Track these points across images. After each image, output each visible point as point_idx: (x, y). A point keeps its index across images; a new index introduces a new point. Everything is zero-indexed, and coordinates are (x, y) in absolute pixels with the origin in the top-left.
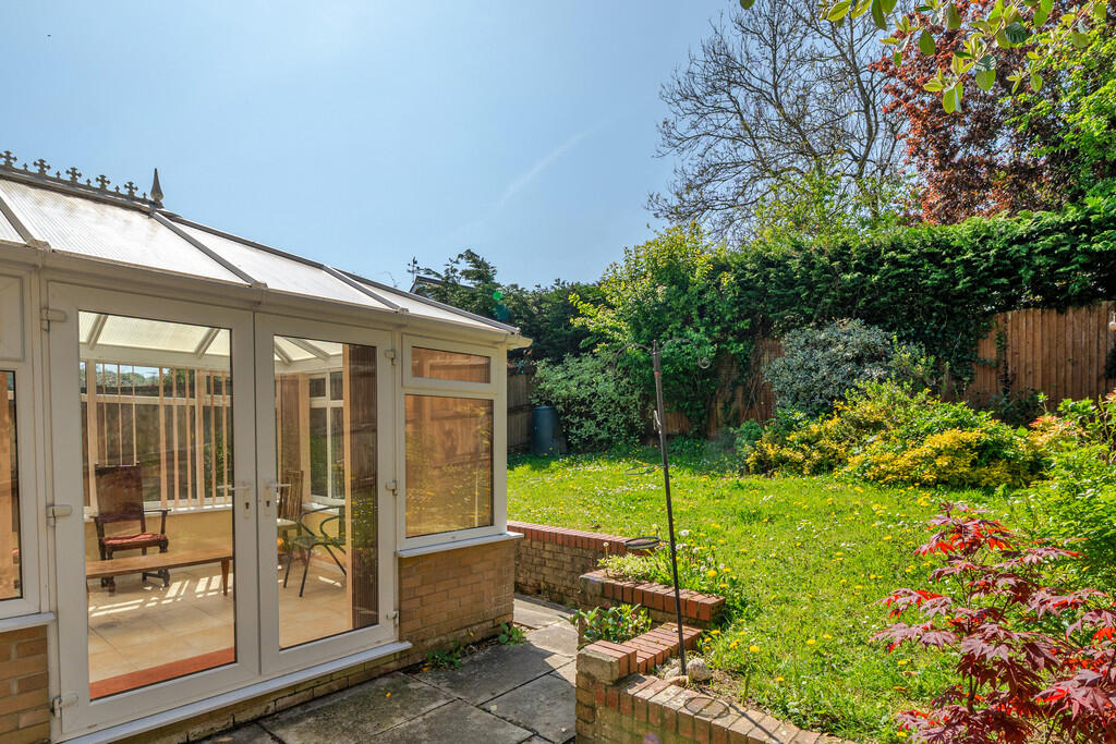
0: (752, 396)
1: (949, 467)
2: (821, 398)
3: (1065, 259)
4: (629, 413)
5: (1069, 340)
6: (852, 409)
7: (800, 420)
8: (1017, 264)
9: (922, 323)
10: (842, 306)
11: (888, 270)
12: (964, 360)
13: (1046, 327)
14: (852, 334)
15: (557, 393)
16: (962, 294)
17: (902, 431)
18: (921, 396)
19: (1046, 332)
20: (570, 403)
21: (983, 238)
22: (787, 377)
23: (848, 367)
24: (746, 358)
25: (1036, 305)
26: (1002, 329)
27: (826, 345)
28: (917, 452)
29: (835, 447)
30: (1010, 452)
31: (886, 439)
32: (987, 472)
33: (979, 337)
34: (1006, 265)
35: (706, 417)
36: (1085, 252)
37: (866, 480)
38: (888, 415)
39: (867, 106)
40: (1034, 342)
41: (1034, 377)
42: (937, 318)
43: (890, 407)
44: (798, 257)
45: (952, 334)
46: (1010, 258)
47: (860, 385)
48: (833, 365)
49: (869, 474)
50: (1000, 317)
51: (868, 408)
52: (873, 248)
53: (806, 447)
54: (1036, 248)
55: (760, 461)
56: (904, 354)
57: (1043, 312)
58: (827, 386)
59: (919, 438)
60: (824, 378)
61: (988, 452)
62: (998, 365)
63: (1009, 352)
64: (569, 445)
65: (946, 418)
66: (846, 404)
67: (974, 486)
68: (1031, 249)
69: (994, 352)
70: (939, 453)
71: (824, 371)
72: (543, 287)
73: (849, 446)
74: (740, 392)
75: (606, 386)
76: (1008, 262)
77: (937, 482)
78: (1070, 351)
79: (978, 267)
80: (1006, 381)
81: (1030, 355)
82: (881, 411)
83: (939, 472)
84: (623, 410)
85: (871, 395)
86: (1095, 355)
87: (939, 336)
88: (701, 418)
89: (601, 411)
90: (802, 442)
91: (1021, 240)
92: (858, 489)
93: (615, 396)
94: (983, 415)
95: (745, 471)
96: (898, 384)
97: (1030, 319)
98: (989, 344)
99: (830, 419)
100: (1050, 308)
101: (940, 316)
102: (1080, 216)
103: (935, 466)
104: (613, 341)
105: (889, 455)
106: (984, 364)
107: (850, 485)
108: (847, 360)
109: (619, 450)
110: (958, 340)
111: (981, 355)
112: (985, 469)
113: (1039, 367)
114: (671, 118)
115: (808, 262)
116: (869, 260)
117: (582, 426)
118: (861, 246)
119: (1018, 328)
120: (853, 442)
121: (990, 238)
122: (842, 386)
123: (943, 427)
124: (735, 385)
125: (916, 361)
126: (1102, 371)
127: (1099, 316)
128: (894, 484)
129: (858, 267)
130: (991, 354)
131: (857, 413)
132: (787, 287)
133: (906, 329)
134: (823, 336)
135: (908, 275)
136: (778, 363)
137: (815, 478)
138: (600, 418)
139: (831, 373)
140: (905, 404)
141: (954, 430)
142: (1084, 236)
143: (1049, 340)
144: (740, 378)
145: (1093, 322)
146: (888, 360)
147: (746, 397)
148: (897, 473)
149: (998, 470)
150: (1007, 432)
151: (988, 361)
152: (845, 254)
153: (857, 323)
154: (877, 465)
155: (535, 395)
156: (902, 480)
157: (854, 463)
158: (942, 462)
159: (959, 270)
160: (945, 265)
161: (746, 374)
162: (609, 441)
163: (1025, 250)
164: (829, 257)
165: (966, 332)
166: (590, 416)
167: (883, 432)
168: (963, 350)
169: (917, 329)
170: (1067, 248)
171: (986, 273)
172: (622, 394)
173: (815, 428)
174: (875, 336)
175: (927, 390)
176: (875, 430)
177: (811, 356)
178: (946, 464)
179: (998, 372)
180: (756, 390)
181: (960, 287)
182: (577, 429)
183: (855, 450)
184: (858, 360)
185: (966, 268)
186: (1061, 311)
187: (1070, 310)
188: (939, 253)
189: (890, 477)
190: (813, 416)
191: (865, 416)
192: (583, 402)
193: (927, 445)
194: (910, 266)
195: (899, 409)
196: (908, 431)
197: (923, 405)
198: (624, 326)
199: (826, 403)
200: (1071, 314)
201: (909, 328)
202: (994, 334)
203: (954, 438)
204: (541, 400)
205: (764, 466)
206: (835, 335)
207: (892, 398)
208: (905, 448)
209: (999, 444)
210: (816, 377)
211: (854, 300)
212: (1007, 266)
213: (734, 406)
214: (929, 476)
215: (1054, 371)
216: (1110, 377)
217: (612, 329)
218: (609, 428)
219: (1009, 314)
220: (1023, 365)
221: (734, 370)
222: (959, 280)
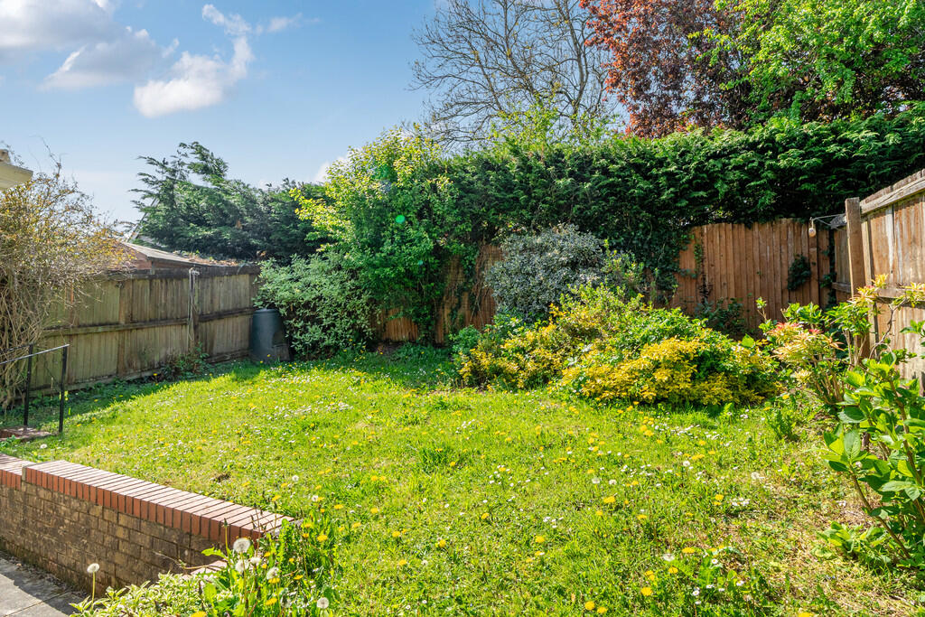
0: (477, 301)
1: (669, 382)
2: (538, 303)
3: (755, 174)
4: (356, 318)
5: (756, 254)
6: (567, 315)
7: (516, 327)
8: (713, 178)
9: (629, 234)
10: (558, 213)
11: (599, 180)
12: (667, 270)
13: (736, 242)
14: (566, 239)
15: (279, 294)
16: (665, 205)
17: (618, 340)
18: (634, 302)
19: (736, 246)
20: (294, 308)
21: (683, 153)
22: (505, 281)
23: (564, 272)
24: (470, 264)
25: (726, 221)
26: (699, 242)
27: (542, 250)
28: (634, 364)
29: (549, 356)
30: (728, 365)
31: (602, 348)
32: (707, 387)
33: (680, 249)
34: (703, 178)
35: (433, 323)
36: (771, 167)
37: (581, 397)
38: (603, 322)
39: (579, 56)
40: (727, 255)
41: (729, 289)
42: (643, 229)
43: (604, 314)
44: (515, 161)
45: (657, 245)
46: (707, 172)
47: (574, 291)
48: (549, 270)
49: (585, 390)
50: (697, 229)
51: (583, 314)
52: (586, 157)
53: (520, 357)
54: (730, 164)
55: (475, 371)
56: (615, 260)
57: (733, 227)
58: (544, 291)
59: (636, 347)
60: (540, 284)
61: (707, 365)
62: (697, 275)
63: (706, 264)
64: (293, 352)
65: (661, 326)
66: (561, 310)
67: (697, 405)
68: (724, 165)
69: (693, 263)
70: (657, 365)
71: (541, 275)
72: (274, 187)
73: (564, 356)
74: (465, 298)
75: (331, 290)
76: (705, 176)
77: (657, 400)
78: (757, 264)
79: (680, 179)
80: (705, 291)
81: (724, 267)
82: (595, 317)
83: (659, 388)
84: (350, 314)
85: (585, 300)
86: (778, 268)
87: (646, 247)
88: (428, 324)
89: (328, 316)
90: (516, 351)
91: (715, 156)
92: (572, 408)
93: (341, 300)
94: (698, 323)
95: (459, 383)
96: (611, 290)
97: (723, 233)
98: (688, 255)
99: (546, 325)
100: (739, 223)
101: (646, 227)
102: (766, 135)
103: (654, 381)
104: (335, 241)
105: (605, 368)
106: (685, 276)
107: (565, 403)
108: (563, 265)
109: (345, 357)
110: (662, 250)
111: (682, 266)
112: (705, 385)
113: (732, 279)
114: (421, 59)
115: (526, 167)
116: (581, 168)
117: (307, 331)
118: (574, 154)
119: (712, 242)
120: (569, 351)
121: (689, 152)
122: (557, 291)
123: (661, 335)
124: (462, 290)
125: (627, 267)
126: (785, 284)
127: (780, 232)
128: (610, 402)
129: (571, 174)
130: (691, 266)
131: (571, 320)
132: (506, 192)
133: (616, 239)
134: (539, 240)
135: (617, 185)
136: (497, 267)
137: (528, 394)
138: (326, 323)
139: (547, 278)
140: (619, 310)
141: (672, 339)
142: (770, 153)
143: (740, 253)
144: (465, 284)
145: (775, 237)
146: (601, 266)
147: (471, 302)
148: (614, 389)
149: (718, 386)
150: (723, 342)
151: (689, 272)
152: (560, 161)
153: (571, 228)
154: (593, 379)
155: (259, 298)
156: (619, 398)
157: (569, 375)
158: (662, 376)
159: (662, 180)
160: (650, 177)
161: (471, 280)
162: (337, 348)
163: (720, 165)
164: (545, 163)
165: (668, 244)
166: (315, 320)
167: (598, 341)
168: (667, 261)
169: (626, 239)
170: (755, 164)
171: (687, 186)
172: (348, 298)
173: (530, 335)
174: (588, 242)
175: (640, 296)
176: (590, 338)
177: (529, 261)
178: (666, 378)
179: (697, 283)
180: (480, 297)
181: (664, 197)
182: (301, 335)
183: (570, 361)
184: (573, 265)
185: (668, 180)
186: (749, 226)
187: (756, 226)
188: (644, 165)
189: (606, 394)
190: (529, 323)
191: (580, 323)
192: (307, 305)
193: (644, 356)
194: (619, 177)
195: (614, 316)
196: (623, 340)
197: (636, 312)
198: (348, 225)
199: (543, 310)
200: (757, 230)
201: (619, 238)
202: (692, 246)
203: (673, 348)
204: (265, 303)
205: (479, 379)
206: (551, 239)
207: (606, 303)
208: (621, 359)
209: (716, 355)
210: (533, 282)
211: (569, 208)
212: (705, 179)
213: (460, 312)
214: (649, 394)
215: (744, 283)
216: (793, 290)
217: (335, 227)
218: (336, 334)
219: (705, 227)
220: (718, 277)
221: (460, 276)
222: (664, 190)
